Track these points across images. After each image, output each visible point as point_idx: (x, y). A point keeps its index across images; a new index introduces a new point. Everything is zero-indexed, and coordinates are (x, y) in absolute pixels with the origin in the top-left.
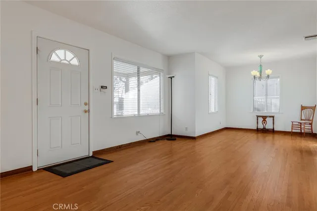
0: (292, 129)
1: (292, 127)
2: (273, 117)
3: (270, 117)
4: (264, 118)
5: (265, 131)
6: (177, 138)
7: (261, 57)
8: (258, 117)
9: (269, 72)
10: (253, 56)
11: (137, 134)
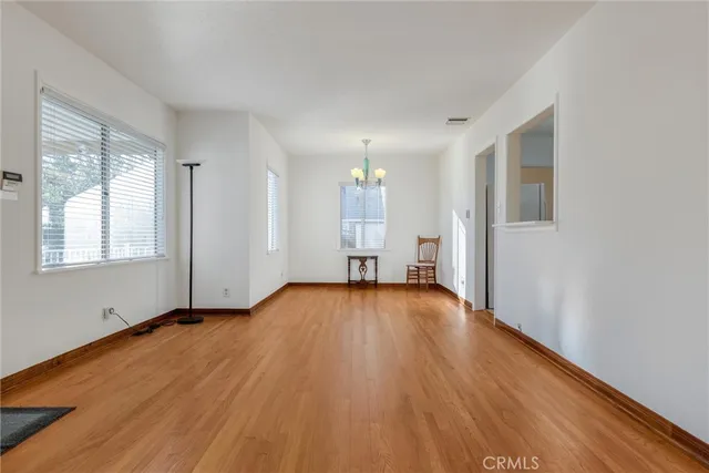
0: (408, 279)
1: (408, 274)
2: (375, 258)
3: (372, 258)
4: (363, 260)
5: (362, 285)
6: (206, 318)
7: (366, 142)
8: (350, 258)
9: (380, 173)
10: (352, 140)
11: (105, 316)
